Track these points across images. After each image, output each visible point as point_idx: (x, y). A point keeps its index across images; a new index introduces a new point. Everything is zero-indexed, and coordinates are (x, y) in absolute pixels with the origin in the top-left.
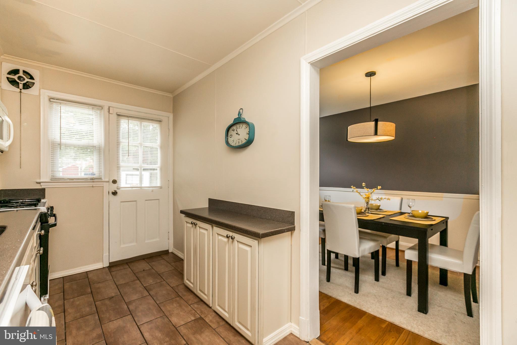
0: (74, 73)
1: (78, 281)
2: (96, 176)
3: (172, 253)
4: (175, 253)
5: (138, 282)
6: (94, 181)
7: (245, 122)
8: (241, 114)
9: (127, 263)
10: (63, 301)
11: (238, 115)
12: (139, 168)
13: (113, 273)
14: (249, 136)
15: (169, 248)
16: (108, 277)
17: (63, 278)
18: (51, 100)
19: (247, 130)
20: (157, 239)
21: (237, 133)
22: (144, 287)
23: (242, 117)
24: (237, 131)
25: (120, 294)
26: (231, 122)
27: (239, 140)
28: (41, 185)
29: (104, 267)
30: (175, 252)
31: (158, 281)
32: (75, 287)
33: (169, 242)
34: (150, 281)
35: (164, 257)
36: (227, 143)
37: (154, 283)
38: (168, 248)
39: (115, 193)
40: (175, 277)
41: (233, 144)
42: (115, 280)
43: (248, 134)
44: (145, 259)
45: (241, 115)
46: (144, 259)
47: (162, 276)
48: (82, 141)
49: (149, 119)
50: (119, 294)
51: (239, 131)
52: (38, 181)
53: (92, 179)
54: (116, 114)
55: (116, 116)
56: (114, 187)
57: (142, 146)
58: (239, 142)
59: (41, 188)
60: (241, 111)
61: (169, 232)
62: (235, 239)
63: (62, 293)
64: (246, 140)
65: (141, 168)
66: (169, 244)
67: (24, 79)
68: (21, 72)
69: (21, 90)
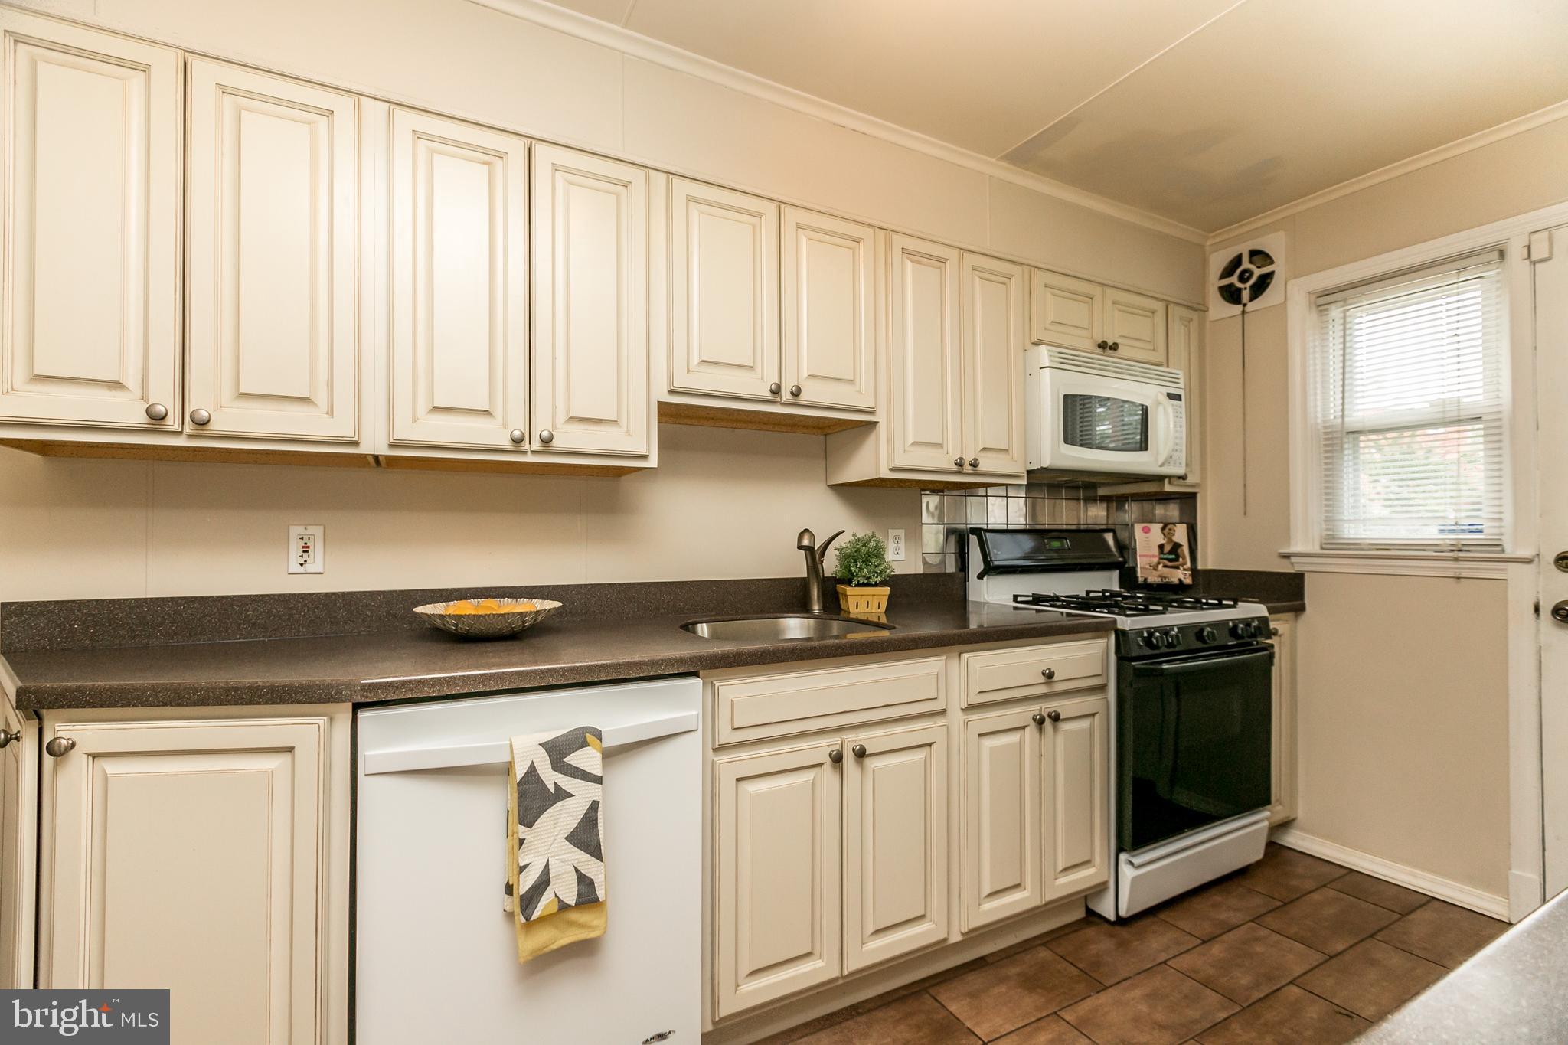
1: (1366, 905)
6: (1464, 554)
17: (1349, 873)
18: (1321, 300)
28: (1292, 564)
29: (1512, 921)
32: (1329, 911)
52: (1284, 550)
53: (1456, 548)
56: (1562, 588)
59: (1294, 572)
63: (1280, 903)
67: (1251, 273)
68: (1246, 259)
69: (1245, 305)
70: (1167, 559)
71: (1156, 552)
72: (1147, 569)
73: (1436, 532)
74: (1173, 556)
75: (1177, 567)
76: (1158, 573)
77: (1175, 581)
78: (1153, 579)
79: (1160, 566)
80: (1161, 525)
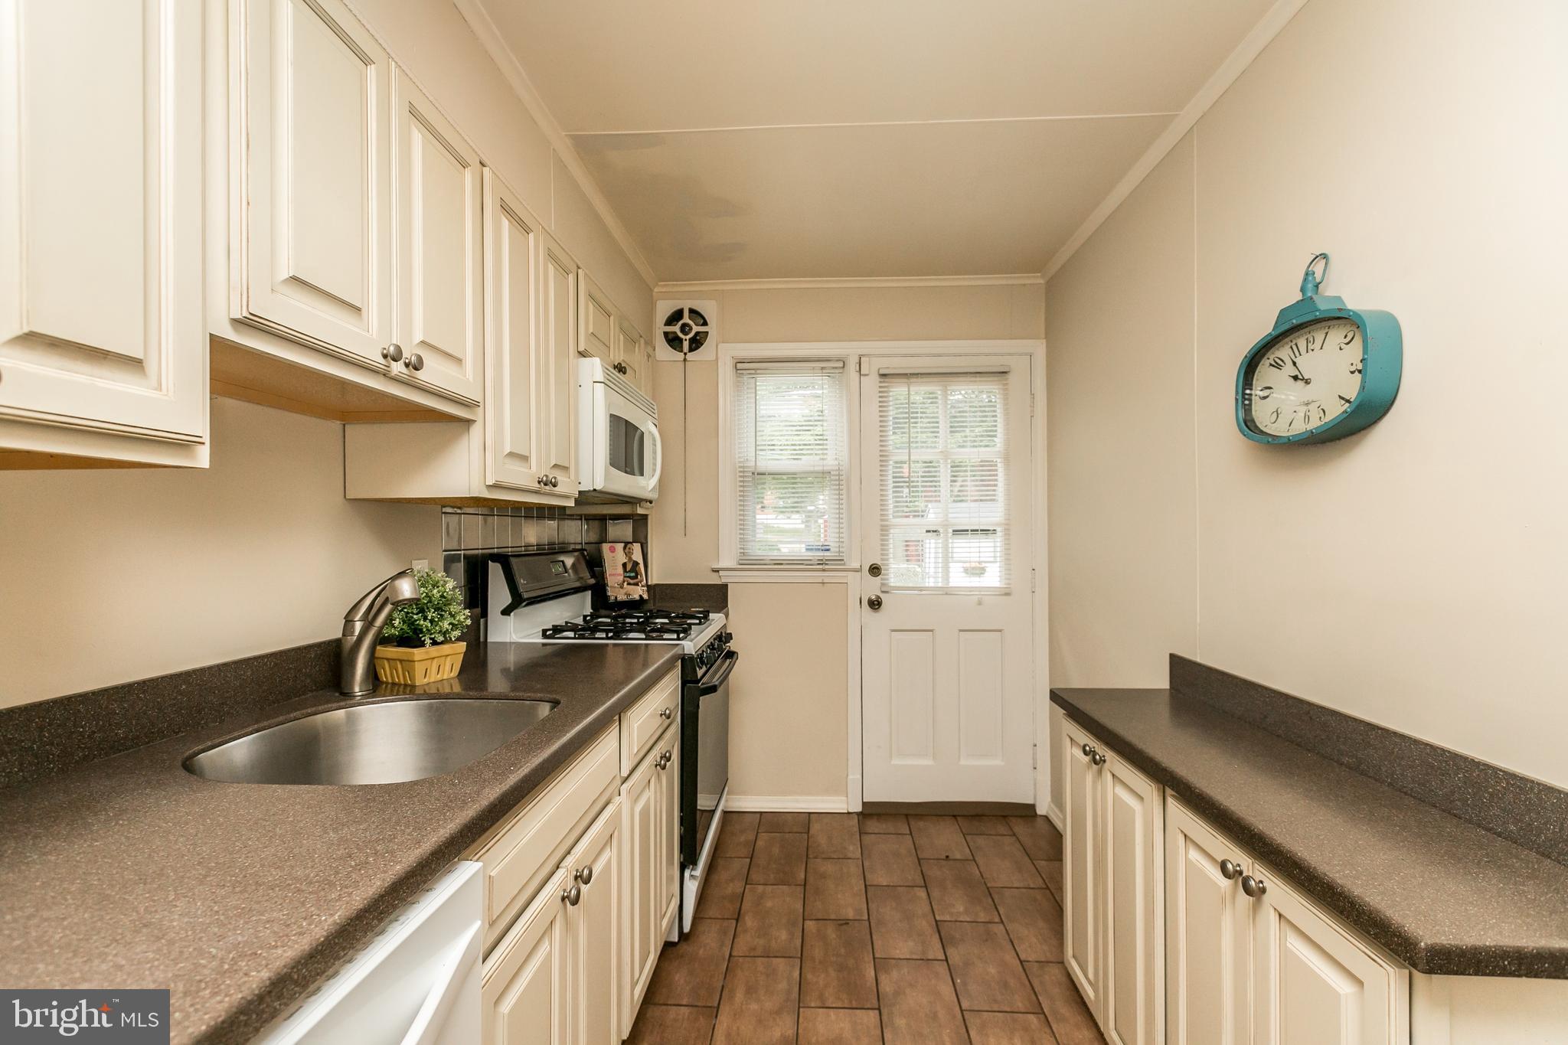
0: (775, 286)
1: (787, 835)
2: (833, 554)
3: (1046, 818)
4: (1054, 822)
5: (922, 893)
6: (827, 567)
7: (1341, 318)
8: (1318, 280)
9: (907, 816)
10: (744, 884)
11: (1303, 290)
12: (941, 530)
13: (867, 839)
14: (1363, 382)
15: (1038, 797)
16: (851, 848)
17: (761, 815)
18: (739, 366)
19: (1354, 353)
20: (997, 762)
21: (1297, 373)
22: (936, 921)
23: (1328, 294)
24: (1294, 364)
25: (869, 918)
26: (1265, 328)
27: (1307, 404)
28: (720, 576)
29: (850, 811)
30: (1055, 819)
31: (982, 917)
32: (776, 850)
33: (1035, 780)
34: (957, 907)
35: (1017, 829)
36: (1248, 425)
37: (968, 920)
38: (1032, 797)
39: (875, 604)
40: (1041, 924)
41: (1280, 429)
42: (866, 864)
43: (1360, 371)
44: (959, 818)
45: (1317, 286)
46: (954, 816)
47: (996, 897)
48: (800, 459)
49: (966, 373)
50: (866, 917)
51: (1308, 363)
52: (716, 566)
53: (821, 562)
54: (877, 373)
55: (878, 379)
56: (872, 587)
57: (949, 461)
58: (1307, 418)
59: (720, 583)
60: (1318, 268)
61: (1035, 745)
62: (1266, 897)
63: (748, 860)
64: (1347, 405)
65: (947, 530)
66: (1035, 785)
67: (691, 329)
68: (686, 314)
69: (685, 354)
70: (629, 577)
71: (620, 570)
72: (615, 587)
73: (804, 550)
74: (633, 574)
75: (637, 584)
76: (625, 591)
77: (637, 597)
78: (622, 597)
79: (625, 584)
80: (623, 544)
